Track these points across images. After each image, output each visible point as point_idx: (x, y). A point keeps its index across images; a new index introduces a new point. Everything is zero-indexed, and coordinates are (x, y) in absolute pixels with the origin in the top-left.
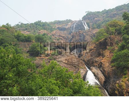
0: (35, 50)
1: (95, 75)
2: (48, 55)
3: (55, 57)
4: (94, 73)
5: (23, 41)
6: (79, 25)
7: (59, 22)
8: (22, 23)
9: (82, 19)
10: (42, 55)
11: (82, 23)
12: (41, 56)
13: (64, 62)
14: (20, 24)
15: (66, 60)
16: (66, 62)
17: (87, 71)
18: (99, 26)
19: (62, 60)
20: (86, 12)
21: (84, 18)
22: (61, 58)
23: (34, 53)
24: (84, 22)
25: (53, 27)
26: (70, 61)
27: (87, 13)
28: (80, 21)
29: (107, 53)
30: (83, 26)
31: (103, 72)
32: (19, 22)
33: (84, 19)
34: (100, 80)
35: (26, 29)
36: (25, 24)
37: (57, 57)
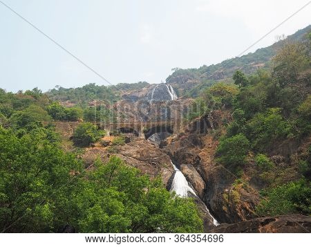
0: (84, 137)
1: (188, 179)
2: (106, 144)
3: (119, 147)
4: (186, 176)
5: (62, 119)
6: (161, 91)
7: (126, 86)
8: (61, 88)
9: (165, 82)
10: (96, 144)
11: (165, 88)
12: (94, 146)
13: (135, 156)
14: (57, 89)
15: (138, 152)
16: (139, 156)
17: (175, 172)
18: (194, 94)
19: (131, 153)
20: (172, 70)
21: (170, 80)
22: (129, 149)
23: (82, 141)
24: (169, 87)
25: (116, 95)
26: (145, 154)
27: (174, 71)
28: (162, 85)
29: (208, 140)
30: (168, 93)
31: (202, 174)
32: (57, 86)
33: (170, 82)
34: (196, 187)
35: (69, 98)
36: (67, 90)
37: (123, 148)
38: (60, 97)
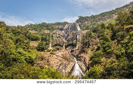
4: (79, 65)
8: (31, 24)
10: (46, 51)
11: (75, 25)
15: (62, 55)
17: (75, 64)
19: (59, 55)
20: (79, 17)
21: (77, 21)
22: (58, 53)
25: (54, 28)
34: (83, 70)
37: (56, 52)
38: (31, 28)
